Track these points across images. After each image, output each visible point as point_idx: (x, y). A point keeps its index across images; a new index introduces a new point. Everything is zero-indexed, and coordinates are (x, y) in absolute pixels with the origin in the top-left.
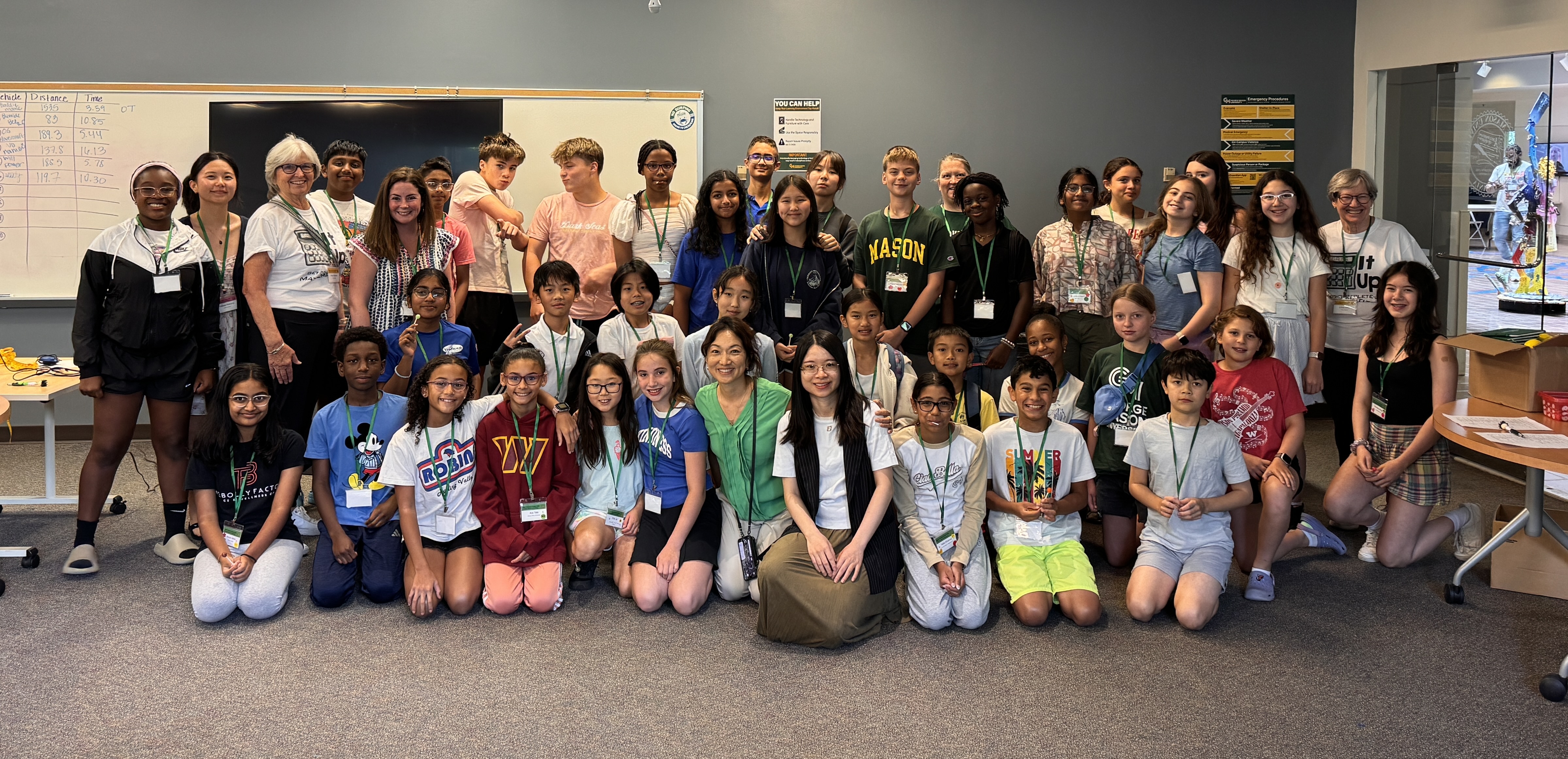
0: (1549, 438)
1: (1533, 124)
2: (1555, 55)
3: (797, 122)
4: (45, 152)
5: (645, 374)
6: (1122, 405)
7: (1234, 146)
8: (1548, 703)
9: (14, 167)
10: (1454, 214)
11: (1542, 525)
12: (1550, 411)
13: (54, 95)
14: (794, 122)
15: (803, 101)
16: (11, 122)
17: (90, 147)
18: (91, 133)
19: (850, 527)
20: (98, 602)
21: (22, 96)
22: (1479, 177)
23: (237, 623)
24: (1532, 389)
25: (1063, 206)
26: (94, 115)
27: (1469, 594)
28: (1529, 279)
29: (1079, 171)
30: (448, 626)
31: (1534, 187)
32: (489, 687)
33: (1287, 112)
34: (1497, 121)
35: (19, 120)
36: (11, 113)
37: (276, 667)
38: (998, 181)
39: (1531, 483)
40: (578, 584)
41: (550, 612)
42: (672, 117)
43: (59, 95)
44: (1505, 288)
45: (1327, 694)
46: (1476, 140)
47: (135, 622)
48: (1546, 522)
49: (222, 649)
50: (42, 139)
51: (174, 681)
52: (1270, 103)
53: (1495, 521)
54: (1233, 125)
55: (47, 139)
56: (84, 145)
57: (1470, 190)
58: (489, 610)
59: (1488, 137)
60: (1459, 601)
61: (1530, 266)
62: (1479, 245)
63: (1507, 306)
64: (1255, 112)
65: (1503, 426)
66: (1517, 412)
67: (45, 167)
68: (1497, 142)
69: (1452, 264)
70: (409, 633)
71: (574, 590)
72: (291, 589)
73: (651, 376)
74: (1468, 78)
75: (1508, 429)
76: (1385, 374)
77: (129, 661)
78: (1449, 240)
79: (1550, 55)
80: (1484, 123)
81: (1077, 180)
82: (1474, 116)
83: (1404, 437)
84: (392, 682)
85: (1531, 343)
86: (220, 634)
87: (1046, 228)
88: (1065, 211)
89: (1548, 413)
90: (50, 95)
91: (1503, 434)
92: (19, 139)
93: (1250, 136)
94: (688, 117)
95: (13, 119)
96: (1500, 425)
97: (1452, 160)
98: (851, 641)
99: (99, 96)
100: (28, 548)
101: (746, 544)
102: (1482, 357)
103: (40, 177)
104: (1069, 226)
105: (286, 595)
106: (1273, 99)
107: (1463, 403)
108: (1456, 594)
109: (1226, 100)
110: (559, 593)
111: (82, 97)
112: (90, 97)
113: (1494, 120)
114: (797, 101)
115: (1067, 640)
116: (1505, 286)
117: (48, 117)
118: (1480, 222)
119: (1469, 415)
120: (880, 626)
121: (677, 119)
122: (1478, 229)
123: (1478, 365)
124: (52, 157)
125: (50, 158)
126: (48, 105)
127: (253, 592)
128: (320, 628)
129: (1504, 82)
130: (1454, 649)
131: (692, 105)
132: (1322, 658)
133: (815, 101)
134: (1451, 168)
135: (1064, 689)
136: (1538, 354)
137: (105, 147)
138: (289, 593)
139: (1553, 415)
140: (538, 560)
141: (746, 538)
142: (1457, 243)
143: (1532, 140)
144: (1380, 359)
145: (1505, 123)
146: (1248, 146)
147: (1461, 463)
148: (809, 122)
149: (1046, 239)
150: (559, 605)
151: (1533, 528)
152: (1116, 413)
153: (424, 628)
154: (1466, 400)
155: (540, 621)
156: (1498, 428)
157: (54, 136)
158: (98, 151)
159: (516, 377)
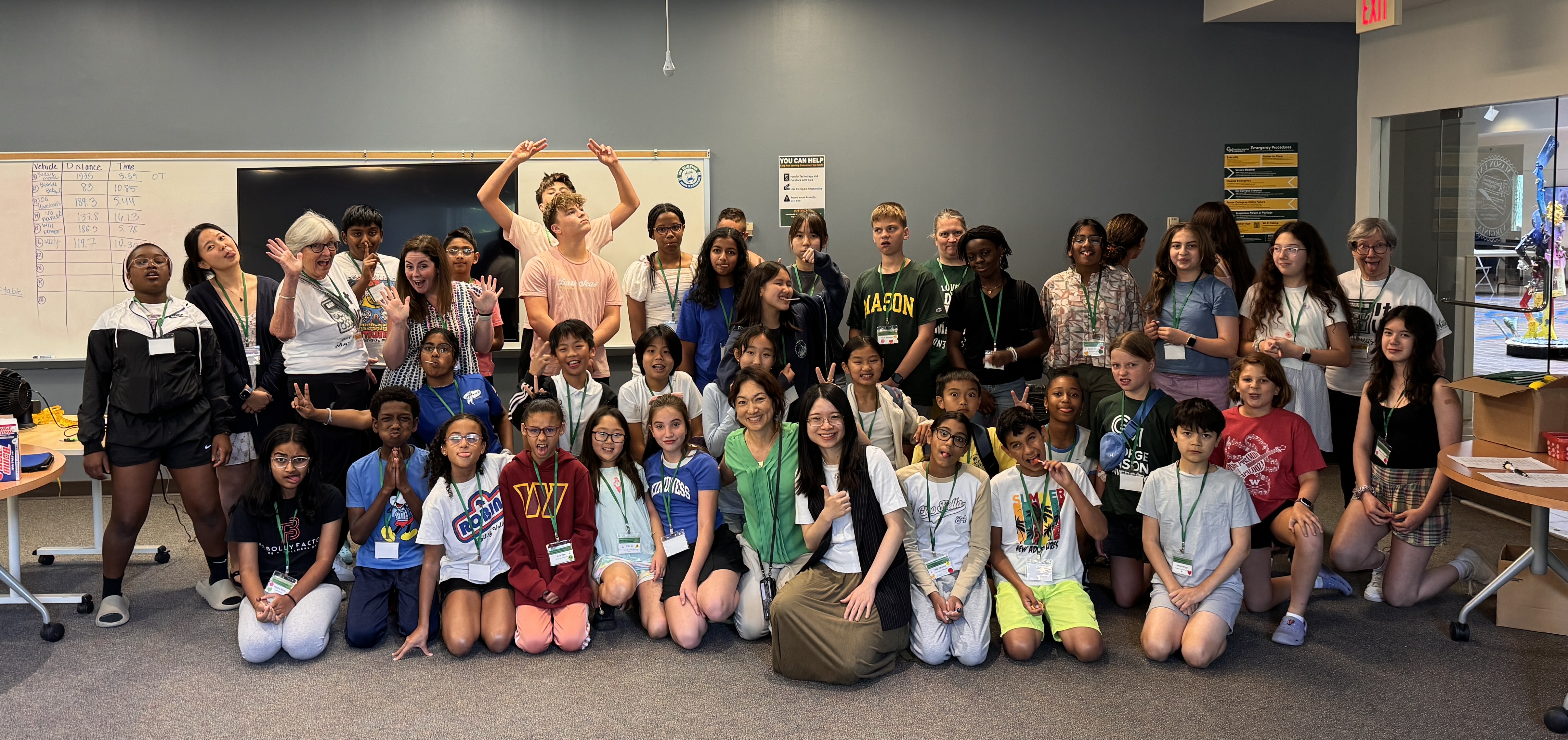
0: (1553, 478)
1: (1541, 167)
2: (1559, 99)
3: (803, 178)
4: (82, 219)
5: (661, 426)
6: (1124, 451)
7: (1237, 195)
8: (1553, 734)
9: (53, 234)
10: (1460, 259)
11: (1547, 564)
12: (1555, 451)
13: (89, 164)
14: (798, 179)
15: (807, 158)
16: (48, 191)
17: (124, 213)
18: (125, 200)
19: (860, 571)
20: (152, 644)
21: (59, 165)
22: (1483, 221)
23: (282, 663)
24: (1536, 429)
25: (1072, 257)
26: (126, 183)
27: (1475, 631)
28: (1537, 323)
29: (1086, 222)
30: (483, 664)
31: (1543, 231)
32: (525, 720)
33: (1290, 160)
34: (1502, 165)
35: (56, 188)
36: (49, 182)
37: (324, 703)
38: (999, 233)
39: (1536, 525)
40: (602, 625)
41: (578, 651)
42: (679, 176)
43: (93, 164)
44: (1513, 333)
45: (1333, 726)
46: (1481, 184)
47: (188, 663)
48: (1552, 561)
49: (272, 687)
50: (79, 206)
51: (228, 717)
52: (1274, 151)
53: (1500, 560)
54: (1237, 173)
55: (83, 206)
56: (118, 212)
57: (1476, 236)
58: (520, 649)
59: (1493, 182)
60: (1464, 639)
61: (1537, 310)
62: (1487, 290)
63: (1515, 352)
64: (1258, 160)
65: (1507, 466)
66: (1522, 453)
67: (82, 234)
68: (1502, 187)
69: (1458, 309)
70: (446, 671)
71: (600, 630)
72: (332, 631)
73: (667, 427)
74: (1474, 123)
75: (1512, 469)
76: (1388, 419)
77: (185, 698)
78: (1455, 285)
79: (1555, 100)
80: (1489, 168)
81: (1084, 231)
82: (1479, 161)
83: (1408, 479)
84: (433, 716)
85: (1535, 385)
86: (268, 673)
87: (1053, 278)
88: (1074, 262)
89: (1552, 453)
90: (85, 164)
91: (1507, 474)
92: (57, 207)
93: (1253, 185)
94: (695, 175)
95: (50, 187)
96: (1504, 466)
97: (1457, 206)
98: (867, 676)
99: (131, 164)
100: (83, 595)
101: (767, 585)
102: (1486, 399)
103: (77, 243)
104: (1078, 277)
105: (328, 635)
106: (1276, 148)
107: (1468, 445)
108: (1461, 632)
109: (1229, 149)
110: (587, 633)
111: (115, 165)
112: (123, 165)
113: (1498, 165)
114: (802, 158)
115: (1077, 677)
116: (1513, 331)
117: (84, 185)
118: (1488, 268)
119: (1473, 456)
120: (893, 664)
121: (684, 178)
122: (1486, 274)
123: (1482, 408)
124: (88, 224)
125: (86, 225)
126: (84, 174)
127: (297, 634)
128: (362, 667)
129: (1512, 126)
130: (1459, 684)
131: (699, 164)
132: (1328, 692)
133: (819, 158)
134: (1457, 213)
135: (1076, 722)
136: (1543, 395)
137: (138, 213)
138: (330, 634)
139: (1558, 456)
140: (565, 602)
141: (767, 579)
142: (1463, 288)
143: (1540, 184)
144: (1383, 404)
145: (1510, 168)
146: (1251, 194)
147: (1467, 506)
148: (813, 178)
149: (1054, 290)
150: (587, 644)
151: (1538, 567)
152: (1119, 459)
153: (459, 665)
154: (1471, 442)
155: (569, 660)
156: (1502, 468)
157: (89, 204)
158: (131, 218)
159: (536, 430)
